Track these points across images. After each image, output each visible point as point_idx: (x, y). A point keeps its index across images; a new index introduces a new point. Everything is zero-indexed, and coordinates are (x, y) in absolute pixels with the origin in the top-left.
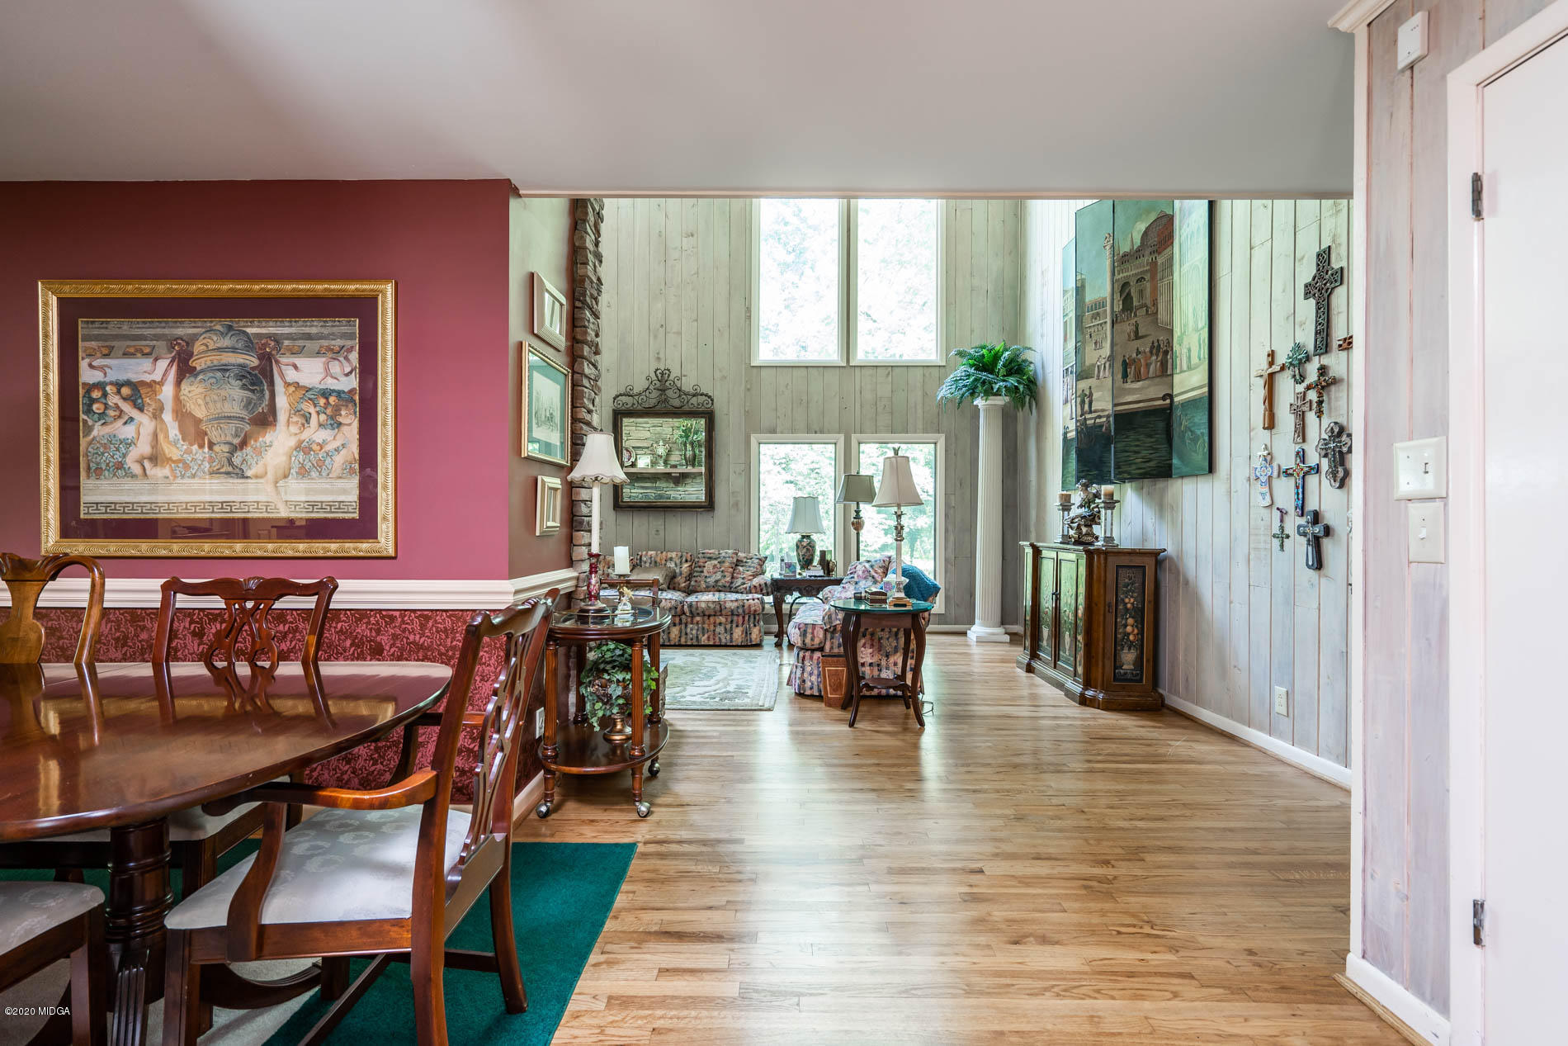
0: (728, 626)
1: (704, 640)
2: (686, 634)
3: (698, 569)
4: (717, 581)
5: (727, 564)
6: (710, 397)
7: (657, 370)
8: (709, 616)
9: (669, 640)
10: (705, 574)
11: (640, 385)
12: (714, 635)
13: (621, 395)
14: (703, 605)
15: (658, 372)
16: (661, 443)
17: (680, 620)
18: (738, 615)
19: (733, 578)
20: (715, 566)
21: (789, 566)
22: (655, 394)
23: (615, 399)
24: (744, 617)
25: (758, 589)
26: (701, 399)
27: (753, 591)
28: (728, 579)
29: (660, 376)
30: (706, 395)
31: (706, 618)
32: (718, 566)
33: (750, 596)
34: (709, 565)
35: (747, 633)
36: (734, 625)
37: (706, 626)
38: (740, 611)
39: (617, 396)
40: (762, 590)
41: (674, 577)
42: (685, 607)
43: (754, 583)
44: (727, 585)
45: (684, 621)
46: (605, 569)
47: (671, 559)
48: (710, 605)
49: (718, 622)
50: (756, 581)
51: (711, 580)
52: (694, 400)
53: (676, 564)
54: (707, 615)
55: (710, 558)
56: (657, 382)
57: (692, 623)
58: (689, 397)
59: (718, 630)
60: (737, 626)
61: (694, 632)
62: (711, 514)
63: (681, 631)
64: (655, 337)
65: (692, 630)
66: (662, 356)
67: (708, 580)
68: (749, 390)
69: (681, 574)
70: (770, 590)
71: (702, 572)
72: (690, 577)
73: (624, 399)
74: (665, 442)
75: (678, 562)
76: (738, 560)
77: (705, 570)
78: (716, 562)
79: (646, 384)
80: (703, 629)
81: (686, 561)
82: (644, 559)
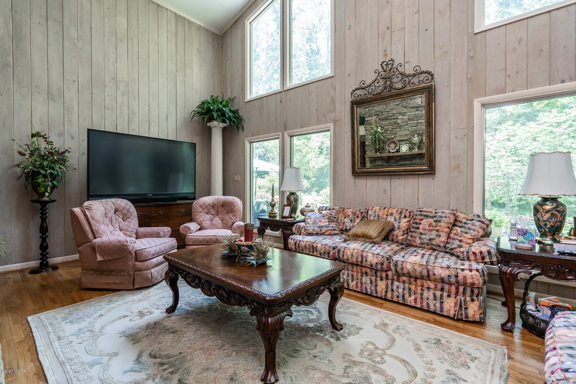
0: (438, 293)
1: (410, 300)
2: (392, 290)
3: (415, 225)
4: (430, 240)
5: (443, 224)
6: (429, 73)
7: (383, 62)
8: (416, 279)
9: (376, 292)
10: (421, 231)
11: (369, 78)
12: (422, 298)
13: (356, 89)
14: (409, 267)
15: (384, 65)
16: (416, 136)
17: (387, 275)
18: (450, 284)
19: (449, 238)
20: (430, 225)
21: (524, 233)
22: (382, 82)
23: (352, 93)
24: (457, 289)
25: (479, 257)
26: (422, 77)
27: (472, 257)
28: (443, 238)
29: (385, 67)
30: (426, 73)
31: (412, 280)
32: (434, 224)
33: (467, 265)
34: (425, 223)
35: (462, 306)
36: (445, 294)
37: (413, 287)
38: (453, 280)
39: (354, 91)
40: (483, 258)
41: (392, 230)
42: (392, 265)
43: (473, 249)
44: (442, 245)
45: (390, 277)
46: (343, 218)
47: (392, 214)
48: (416, 267)
49: (426, 285)
50: (477, 248)
51: (426, 237)
52: (415, 80)
53: (395, 220)
54: (413, 277)
55: (427, 216)
56: (383, 73)
57: (398, 281)
58: (410, 78)
59: (425, 294)
60: (449, 296)
61: (400, 290)
62: (432, 176)
63: (387, 287)
64: (383, 38)
65: (398, 287)
66: (388, 52)
67: (423, 237)
68: (472, 57)
69: (399, 228)
70: (494, 259)
71: (418, 228)
72: (408, 231)
73: (359, 92)
74: (419, 135)
75: (397, 217)
76: (456, 220)
77: (421, 227)
78: (431, 220)
79: (374, 76)
80: (410, 289)
81: (405, 217)
82: (370, 213)
